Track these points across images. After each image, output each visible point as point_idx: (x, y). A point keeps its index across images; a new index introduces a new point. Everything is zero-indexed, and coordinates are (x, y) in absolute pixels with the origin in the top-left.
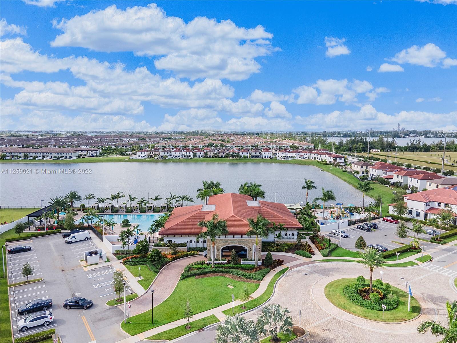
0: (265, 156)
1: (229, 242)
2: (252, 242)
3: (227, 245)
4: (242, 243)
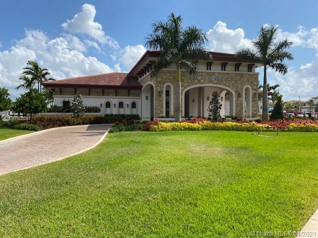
2: (243, 80)
3: (196, 84)
4: (224, 82)
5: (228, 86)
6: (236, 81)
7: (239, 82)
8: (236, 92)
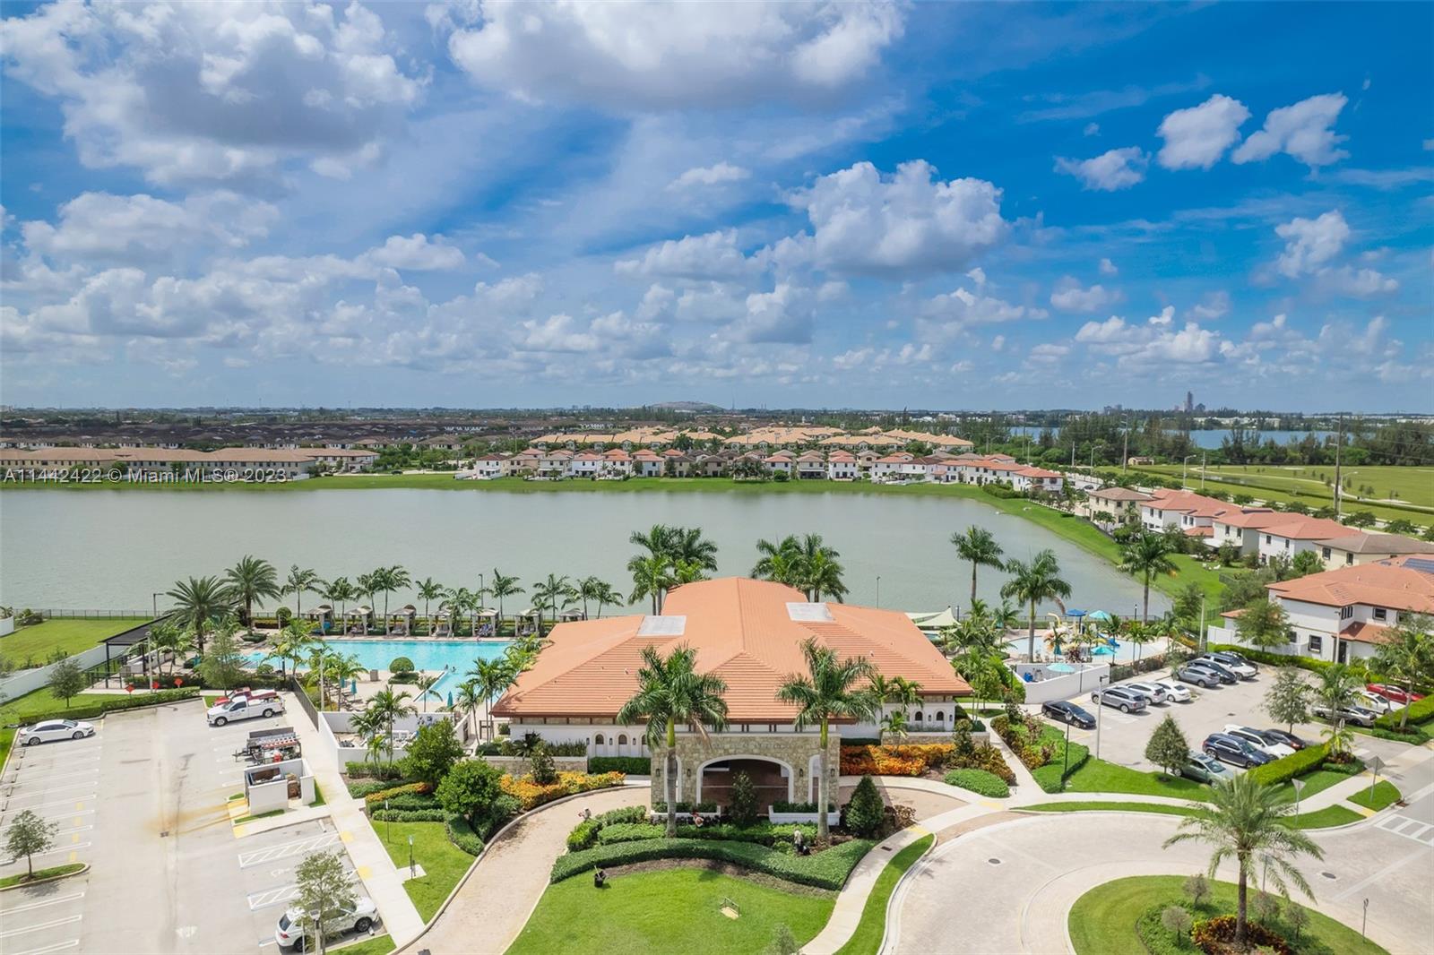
0: (838, 474)
1: (727, 746)
2: (808, 746)
3: (721, 755)
4: (773, 751)
5: (780, 758)
6: (795, 750)
7: (800, 751)
8: (795, 767)
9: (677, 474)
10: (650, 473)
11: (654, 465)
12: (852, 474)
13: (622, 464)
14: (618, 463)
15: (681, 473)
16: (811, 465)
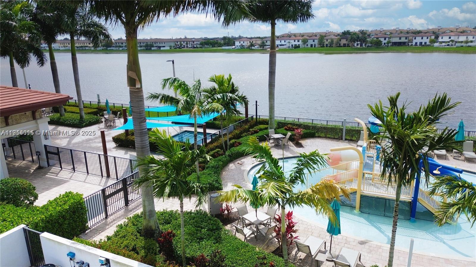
0: (416, 43)
9: (325, 45)
10: (312, 46)
11: (314, 41)
12: (425, 43)
13: (298, 41)
14: (296, 41)
15: (327, 45)
16: (400, 39)
